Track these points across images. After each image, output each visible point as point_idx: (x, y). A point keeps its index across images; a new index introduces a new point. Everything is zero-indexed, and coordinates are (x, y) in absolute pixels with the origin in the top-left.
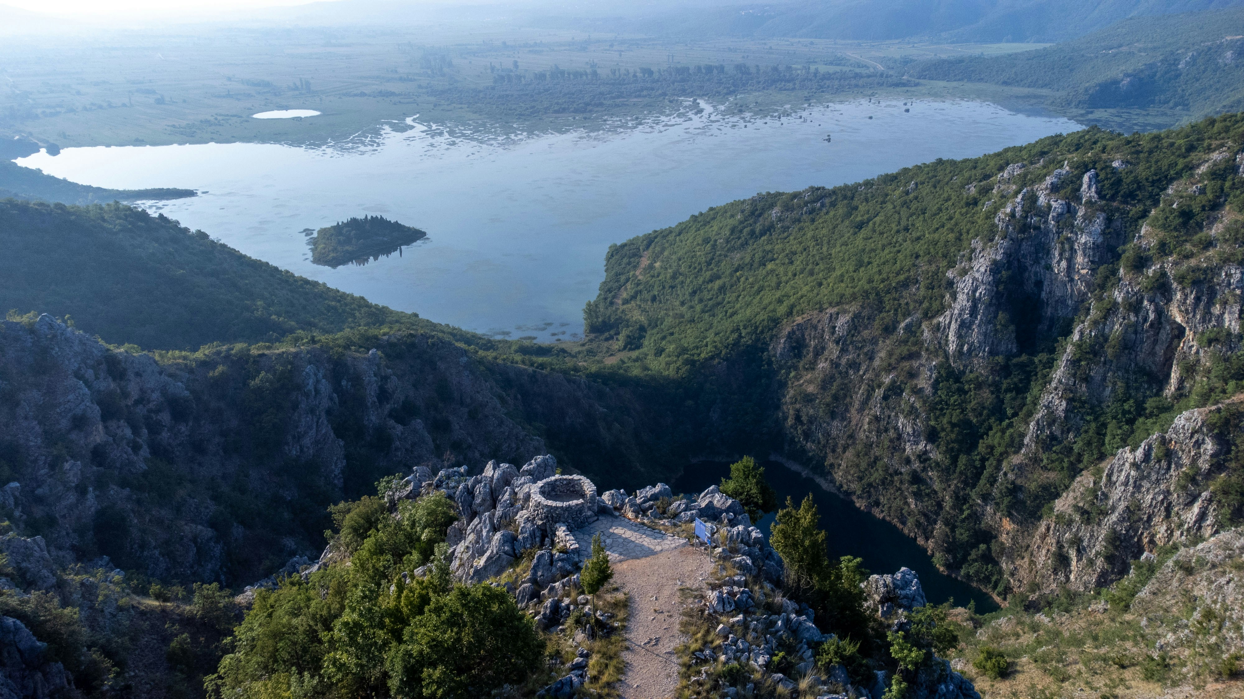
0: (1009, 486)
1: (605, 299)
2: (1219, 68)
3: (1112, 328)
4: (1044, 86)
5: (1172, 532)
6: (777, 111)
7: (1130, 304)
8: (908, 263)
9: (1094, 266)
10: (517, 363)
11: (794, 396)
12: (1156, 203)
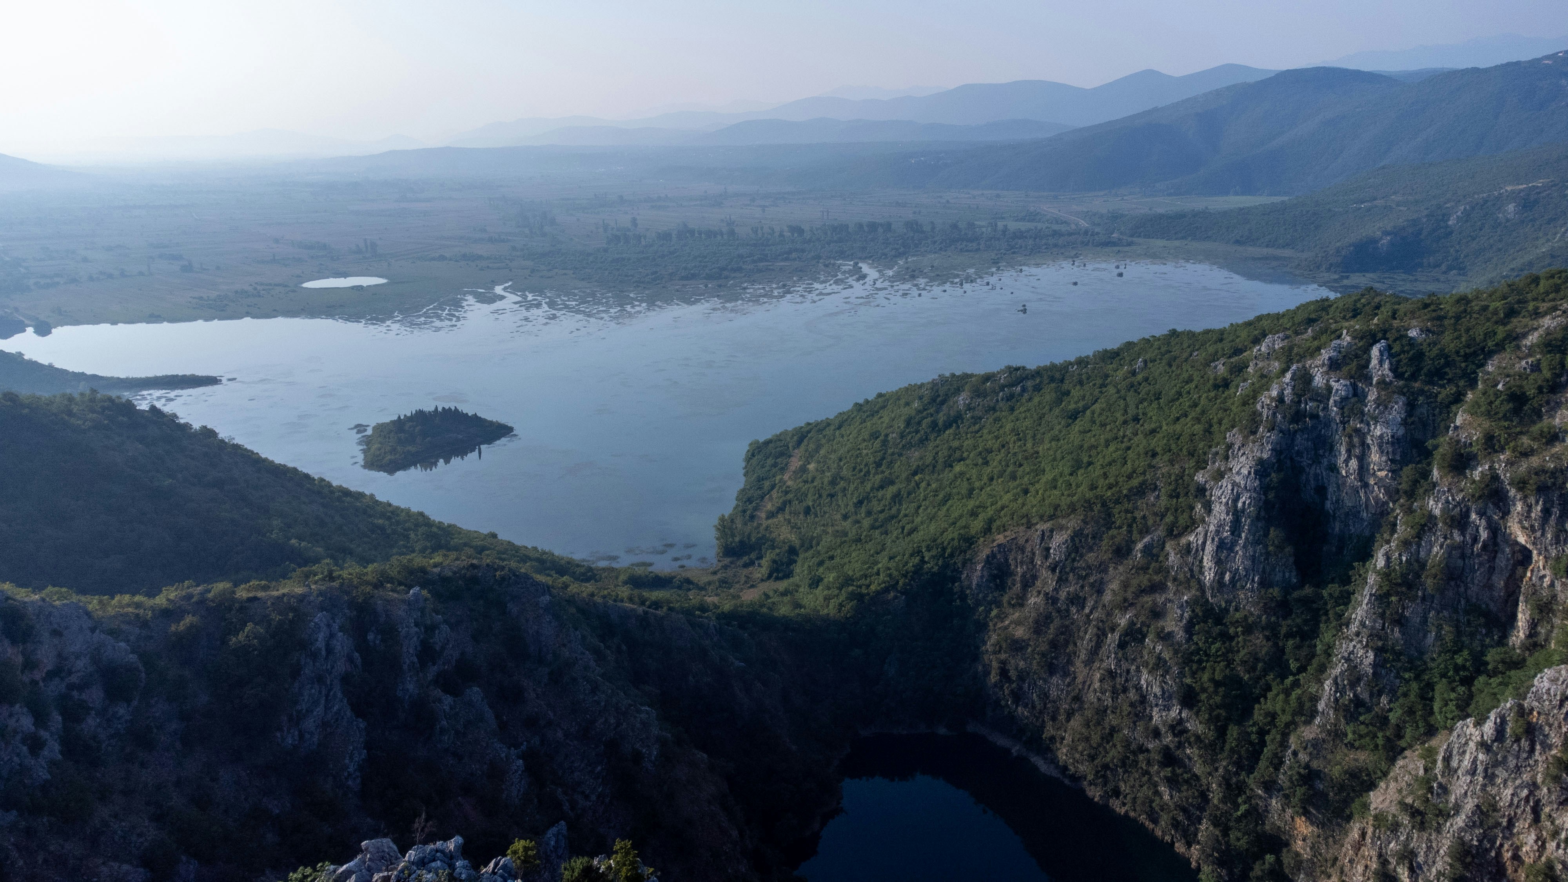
0: (1302, 771)
1: (744, 511)
2: (1500, 224)
3: (1430, 551)
4: (1286, 246)
5: (1544, 843)
6: (957, 276)
7: (1452, 518)
8: (1142, 463)
9: (1396, 466)
10: (622, 601)
11: (998, 643)
12: (1472, 383)
